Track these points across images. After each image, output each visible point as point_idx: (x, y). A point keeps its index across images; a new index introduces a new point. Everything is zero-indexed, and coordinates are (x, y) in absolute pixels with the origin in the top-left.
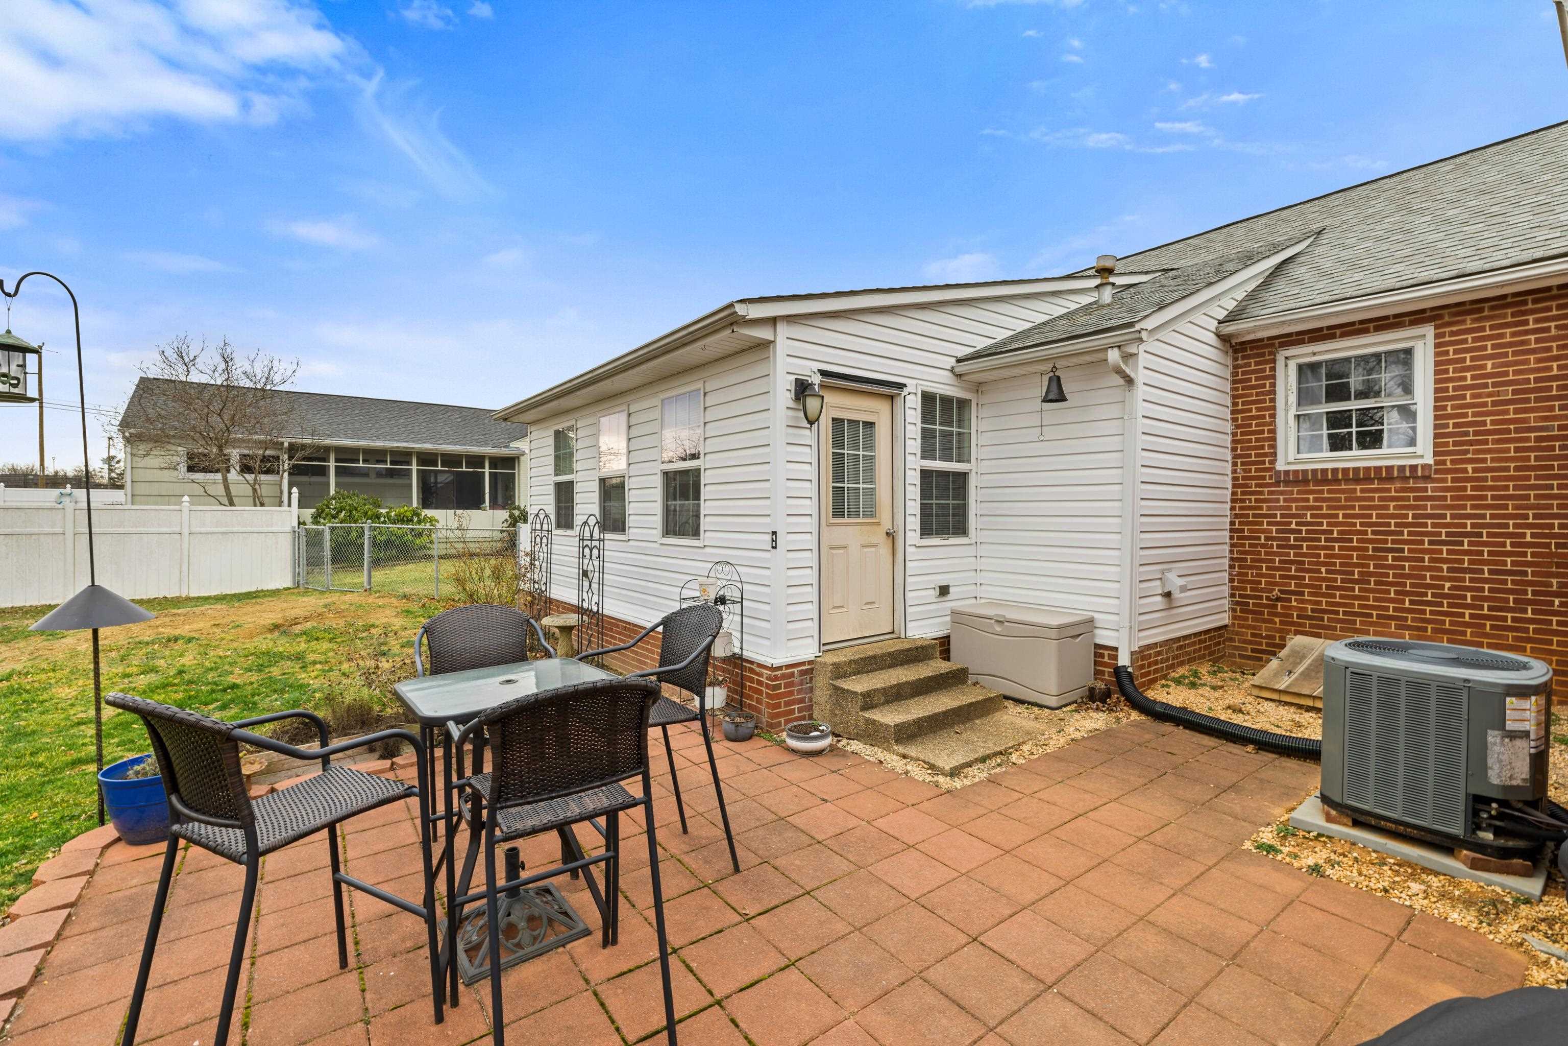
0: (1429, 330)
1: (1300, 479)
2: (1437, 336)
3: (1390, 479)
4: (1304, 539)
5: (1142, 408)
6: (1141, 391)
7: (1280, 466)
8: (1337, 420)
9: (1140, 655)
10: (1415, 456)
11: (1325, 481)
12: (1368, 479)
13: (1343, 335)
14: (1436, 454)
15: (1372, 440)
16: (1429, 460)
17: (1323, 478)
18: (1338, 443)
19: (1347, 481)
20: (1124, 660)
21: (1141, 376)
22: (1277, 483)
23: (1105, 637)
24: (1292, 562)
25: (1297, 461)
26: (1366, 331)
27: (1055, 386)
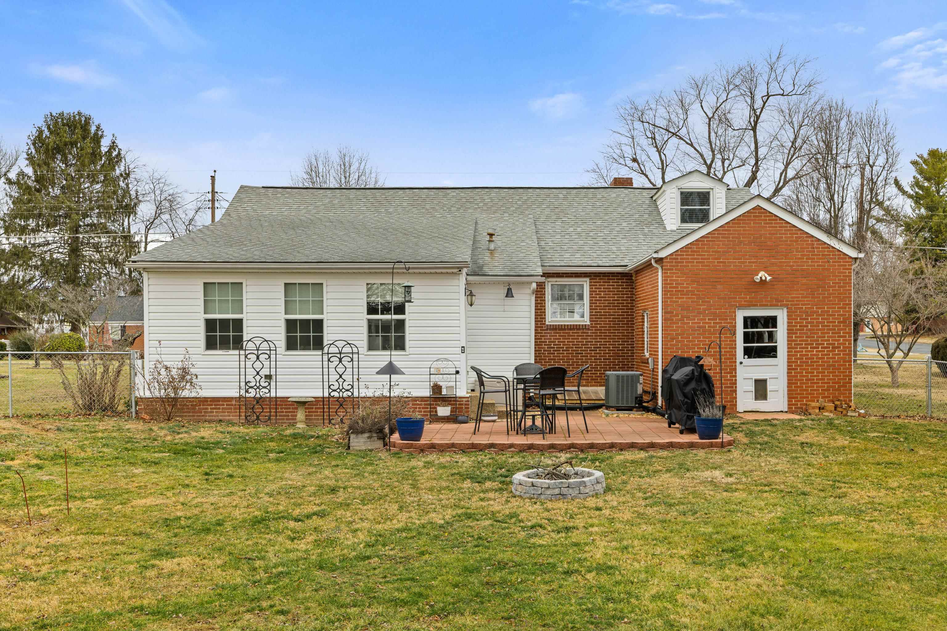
0: (588, 280)
1: (554, 328)
2: (590, 282)
3: (579, 329)
4: (556, 351)
7: (547, 323)
10: (584, 321)
11: (562, 329)
12: (574, 329)
13: (566, 277)
14: (590, 321)
16: (588, 323)
19: (568, 329)
22: (547, 330)
24: (552, 359)
25: (552, 321)
26: (572, 277)
27: (509, 290)
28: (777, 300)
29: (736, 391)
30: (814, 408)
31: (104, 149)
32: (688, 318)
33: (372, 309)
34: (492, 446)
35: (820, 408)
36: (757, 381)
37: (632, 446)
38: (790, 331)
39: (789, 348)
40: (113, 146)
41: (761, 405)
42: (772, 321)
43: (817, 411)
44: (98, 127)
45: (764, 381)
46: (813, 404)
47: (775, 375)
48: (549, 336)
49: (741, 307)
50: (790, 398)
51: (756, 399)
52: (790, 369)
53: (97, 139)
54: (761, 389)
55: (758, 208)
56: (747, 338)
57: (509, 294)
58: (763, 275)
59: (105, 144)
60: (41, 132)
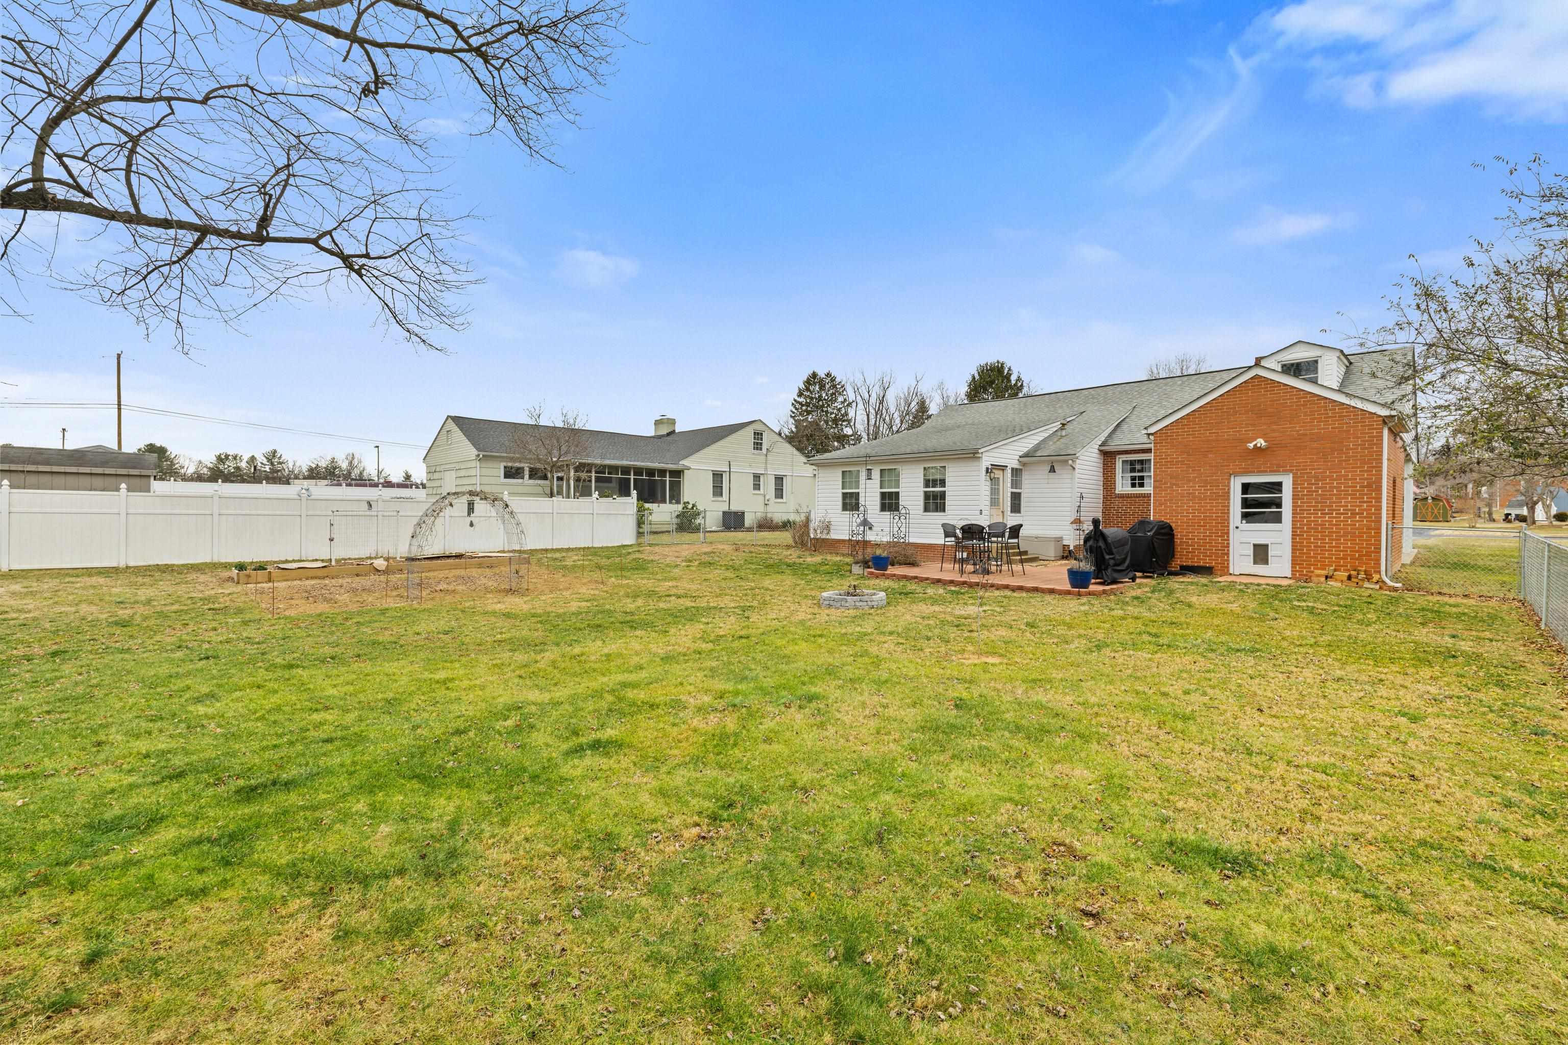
1: (1122, 496)
3: (1145, 498)
5: (1077, 476)
6: (1077, 471)
7: (1116, 492)
8: (1133, 478)
9: (1075, 547)
12: (1139, 497)
13: (1135, 453)
15: (1142, 485)
17: (1128, 496)
18: (1133, 485)
19: (1134, 497)
20: (1072, 548)
21: (1077, 466)
22: (1115, 497)
23: (1065, 543)
25: (1121, 491)
26: (1138, 453)
27: (1053, 467)
28: (1279, 466)
29: (1228, 554)
30: (1318, 576)
32: (1177, 485)
33: (927, 483)
35: (1327, 577)
36: (1256, 546)
38: (1295, 497)
39: (1294, 513)
41: (1260, 569)
42: (1277, 487)
43: (1323, 579)
45: (1266, 547)
46: (1318, 572)
47: (1279, 540)
48: (1118, 502)
49: (1236, 474)
50: (1294, 564)
51: (1255, 562)
52: (1294, 535)
53: (1009, 375)
54: (1261, 553)
55: (1257, 377)
56: (1246, 503)
57: (1052, 470)
58: (1261, 442)
59: (1013, 379)
60: (974, 378)
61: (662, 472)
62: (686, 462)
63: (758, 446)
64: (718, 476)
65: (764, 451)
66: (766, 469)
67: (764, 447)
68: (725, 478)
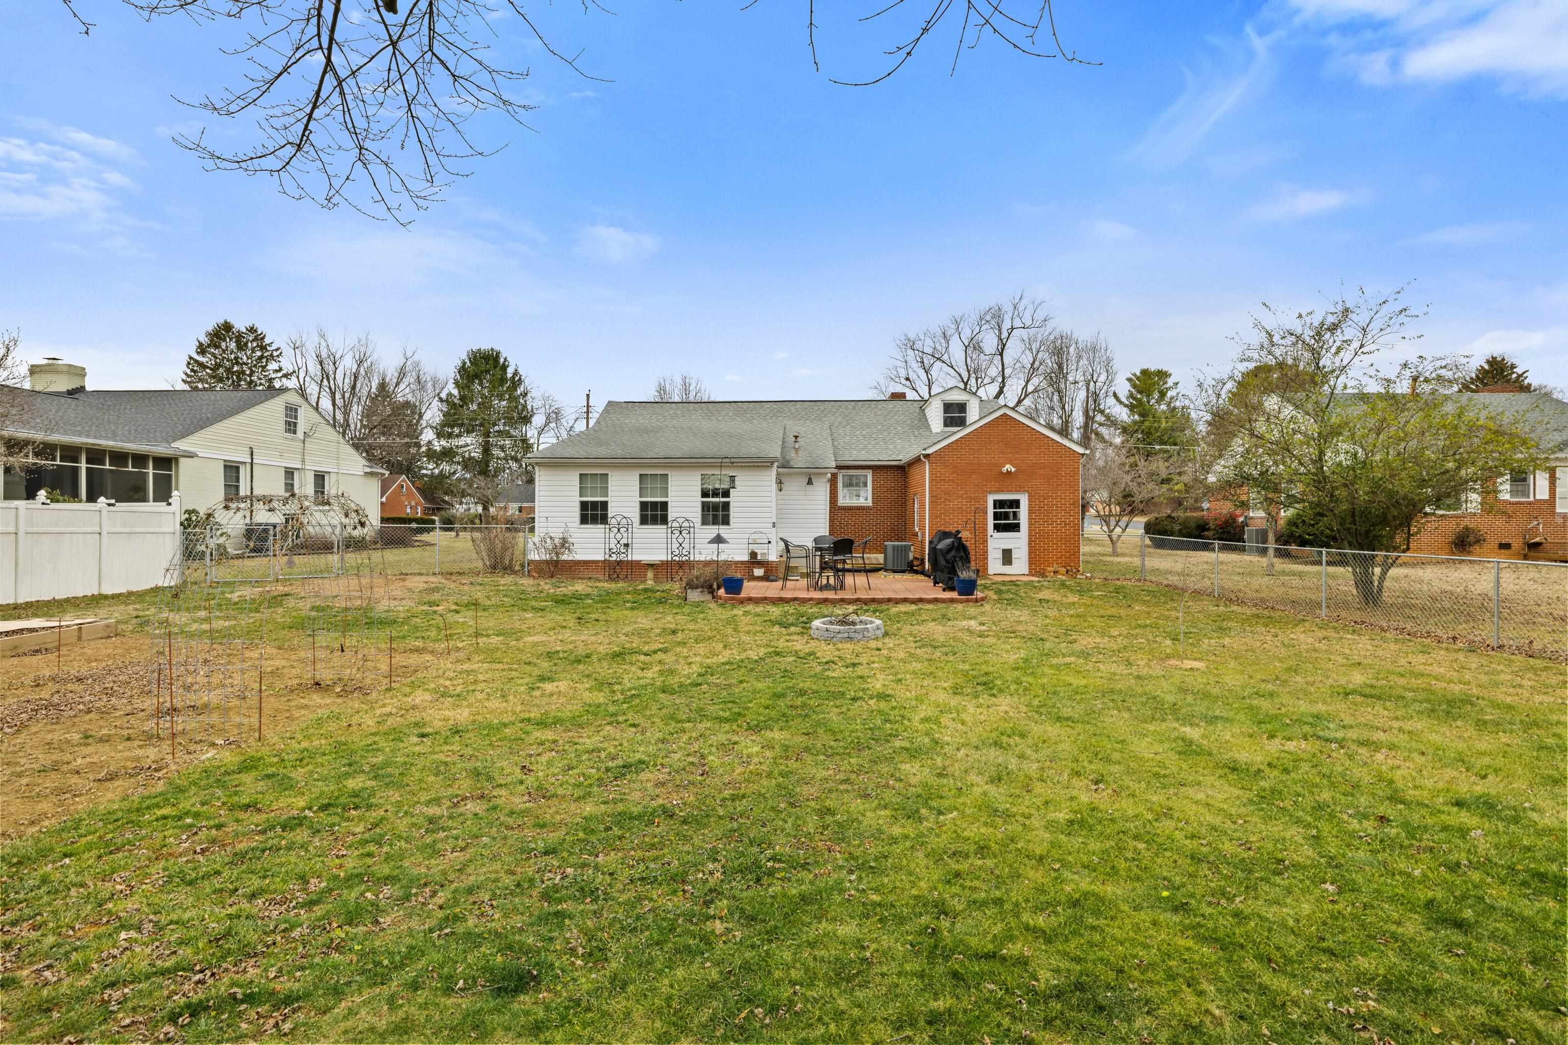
0: (871, 471)
1: (844, 509)
2: (873, 473)
3: (864, 509)
4: (845, 526)
7: (839, 505)
10: (868, 503)
11: (850, 509)
12: (860, 509)
13: (854, 469)
14: (873, 503)
16: (871, 505)
19: (855, 509)
22: (839, 510)
24: (843, 533)
25: (842, 503)
26: (858, 469)
27: (810, 479)
28: (1020, 488)
29: (987, 558)
30: (1049, 572)
31: (509, 375)
32: (949, 501)
33: (705, 494)
34: (795, 599)
35: (1054, 572)
36: (1004, 551)
37: (905, 600)
38: (1031, 511)
39: (1030, 524)
40: (516, 373)
41: (1007, 569)
42: (1016, 504)
43: (1052, 574)
44: (505, 359)
45: (1010, 551)
46: (1049, 569)
47: (1018, 546)
48: (840, 515)
49: (991, 492)
50: (1031, 564)
51: (1004, 564)
52: (1030, 542)
53: (504, 368)
54: (1007, 558)
55: (1005, 415)
56: (996, 516)
57: (810, 482)
58: (1008, 467)
59: (510, 372)
60: (464, 363)
61: (140, 459)
62: (182, 445)
63: (291, 427)
64: (232, 470)
65: (300, 434)
66: (303, 461)
67: (301, 429)
68: (244, 473)
